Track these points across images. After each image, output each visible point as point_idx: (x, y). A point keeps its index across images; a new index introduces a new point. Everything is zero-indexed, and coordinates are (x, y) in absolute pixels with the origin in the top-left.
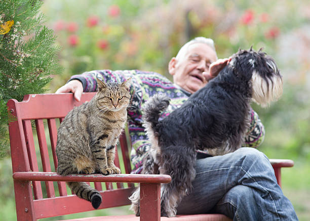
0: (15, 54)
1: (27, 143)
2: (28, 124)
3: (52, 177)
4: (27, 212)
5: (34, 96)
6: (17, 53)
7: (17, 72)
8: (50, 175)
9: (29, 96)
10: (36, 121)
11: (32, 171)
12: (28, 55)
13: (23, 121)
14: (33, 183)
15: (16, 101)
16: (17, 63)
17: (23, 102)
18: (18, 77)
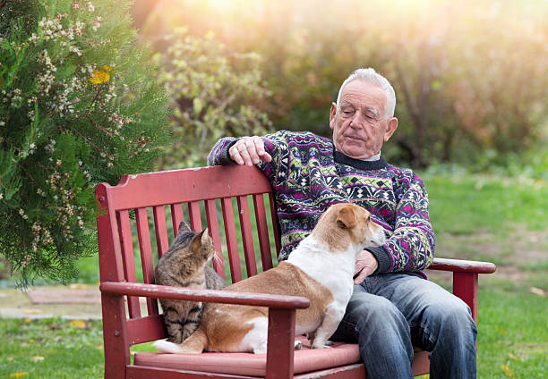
0: (110, 119)
1: (122, 242)
2: (125, 216)
3: (151, 292)
4: (118, 336)
5: (134, 177)
6: (114, 118)
7: (112, 146)
8: (150, 290)
9: (127, 176)
10: (136, 210)
11: (127, 281)
12: (128, 121)
13: (118, 213)
14: (129, 299)
15: (107, 186)
16: (113, 133)
17: (119, 186)
18: (112, 152)
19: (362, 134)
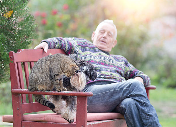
0: (13, 28)
1: (19, 74)
2: (20, 64)
4: (18, 110)
5: (23, 50)
6: (15, 27)
7: (14, 38)
9: (20, 50)
10: (24, 63)
11: (21, 89)
12: (20, 29)
13: (17, 63)
14: (22, 95)
15: (13, 52)
16: (15, 33)
17: (17, 53)
18: (15, 40)
19: (106, 40)
